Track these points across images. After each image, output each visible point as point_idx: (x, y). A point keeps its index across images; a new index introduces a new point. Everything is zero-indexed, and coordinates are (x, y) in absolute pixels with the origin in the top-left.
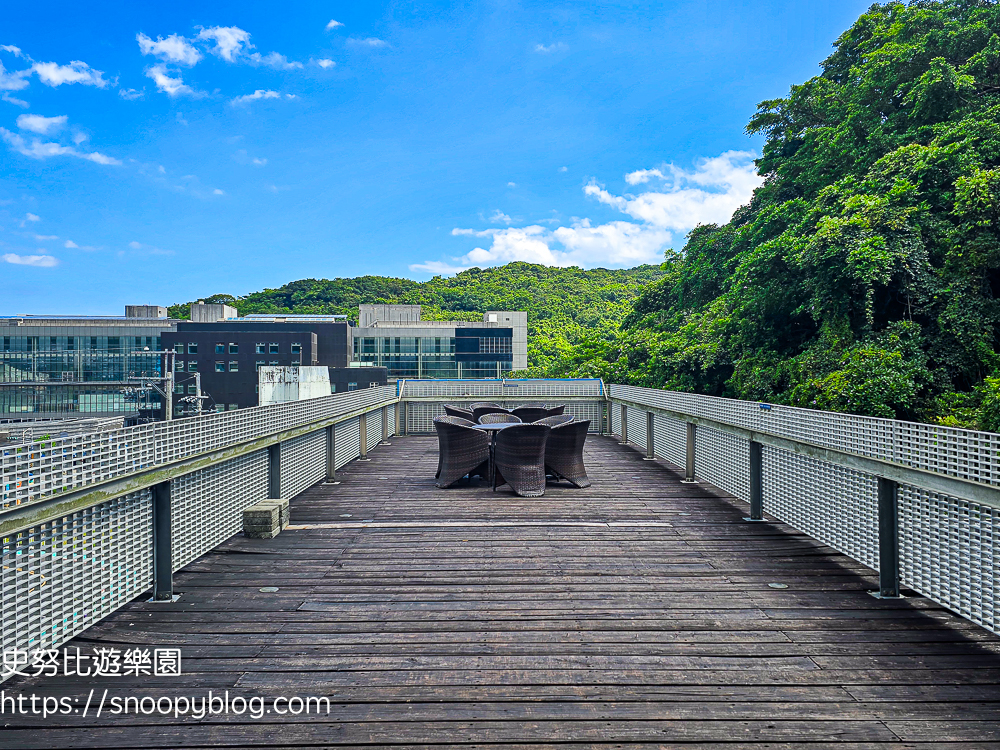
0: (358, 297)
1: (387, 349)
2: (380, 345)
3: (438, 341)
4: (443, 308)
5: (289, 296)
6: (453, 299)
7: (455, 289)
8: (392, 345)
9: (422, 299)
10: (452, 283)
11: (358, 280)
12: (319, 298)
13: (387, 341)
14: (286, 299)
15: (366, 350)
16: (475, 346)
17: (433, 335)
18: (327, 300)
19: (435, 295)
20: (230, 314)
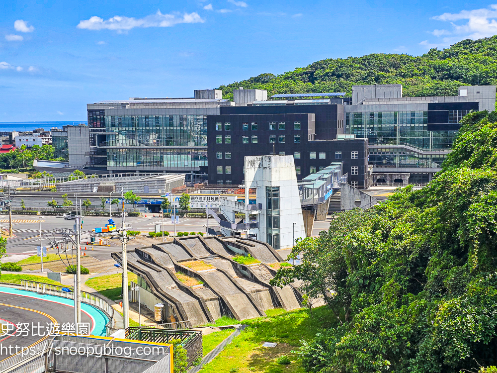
0: (363, 72)
1: (371, 122)
2: (366, 118)
3: (413, 114)
4: (433, 78)
5: (312, 73)
6: (443, 69)
7: (446, 61)
8: (376, 118)
9: (416, 71)
10: (446, 55)
11: (364, 59)
12: (333, 74)
13: (372, 115)
14: (310, 76)
15: (355, 122)
16: (445, 117)
17: (409, 109)
18: (339, 76)
19: (426, 68)
20: (261, 97)
